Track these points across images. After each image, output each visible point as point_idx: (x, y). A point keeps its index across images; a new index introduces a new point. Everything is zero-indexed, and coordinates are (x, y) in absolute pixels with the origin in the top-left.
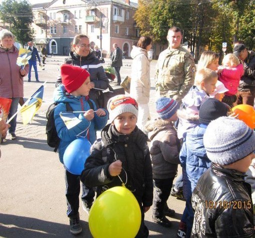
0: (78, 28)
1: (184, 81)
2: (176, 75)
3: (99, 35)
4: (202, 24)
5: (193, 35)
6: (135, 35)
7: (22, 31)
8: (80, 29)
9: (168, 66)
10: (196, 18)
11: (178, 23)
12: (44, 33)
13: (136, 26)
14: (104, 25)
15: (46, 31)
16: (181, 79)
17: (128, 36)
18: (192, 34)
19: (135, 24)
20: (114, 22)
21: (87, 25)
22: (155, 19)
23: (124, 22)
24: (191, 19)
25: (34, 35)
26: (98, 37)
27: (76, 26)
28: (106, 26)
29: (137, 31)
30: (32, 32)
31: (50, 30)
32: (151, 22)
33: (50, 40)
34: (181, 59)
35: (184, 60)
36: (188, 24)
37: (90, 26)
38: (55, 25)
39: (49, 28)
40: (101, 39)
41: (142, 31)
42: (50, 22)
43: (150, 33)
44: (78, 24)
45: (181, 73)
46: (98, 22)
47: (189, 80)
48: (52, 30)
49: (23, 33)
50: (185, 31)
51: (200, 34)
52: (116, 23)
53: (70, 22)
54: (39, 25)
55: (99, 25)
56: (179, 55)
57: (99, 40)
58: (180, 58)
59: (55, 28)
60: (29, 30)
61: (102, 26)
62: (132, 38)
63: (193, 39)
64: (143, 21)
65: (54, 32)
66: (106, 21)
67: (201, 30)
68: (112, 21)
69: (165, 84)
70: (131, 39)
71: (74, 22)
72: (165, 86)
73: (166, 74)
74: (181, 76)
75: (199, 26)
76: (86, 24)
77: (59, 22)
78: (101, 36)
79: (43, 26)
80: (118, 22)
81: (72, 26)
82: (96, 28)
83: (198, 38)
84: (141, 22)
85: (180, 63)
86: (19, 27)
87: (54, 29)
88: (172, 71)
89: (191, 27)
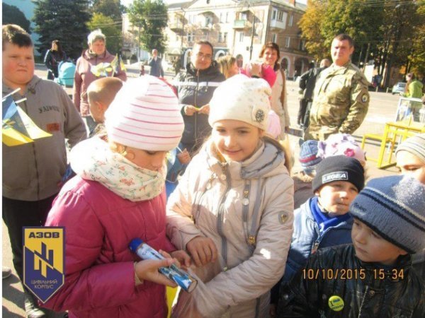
0: (223, 35)
1: (348, 114)
2: (336, 104)
3: (250, 46)
4: (398, 36)
5: (383, 51)
6: (299, 48)
7: (153, 37)
8: (225, 37)
9: (327, 90)
10: (390, 27)
11: (362, 33)
12: (180, 40)
13: (302, 36)
14: (257, 32)
15: (182, 39)
16: (343, 112)
17: (290, 48)
18: (382, 49)
19: (300, 32)
20: (271, 29)
21: (235, 33)
22: (329, 27)
23: (286, 30)
24: (382, 28)
25: (166, 43)
26: (248, 49)
27: (220, 33)
28: (259, 35)
29: (301, 43)
30: (164, 39)
31: (187, 37)
32: (323, 30)
33: (186, 50)
34: (347, 82)
35: (350, 84)
36: (378, 35)
37: (238, 34)
38: (194, 31)
39: (186, 35)
40: (251, 51)
41: (308, 43)
42: (188, 27)
43: (321, 45)
44: (223, 31)
45: (345, 102)
46: (249, 29)
47: (356, 114)
48: (189, 38)
49: (153, 39)
50: (371, 45)
51: (394, 49)
52: (274, 31)
53: (214, 28)
54: (175, 30)
55: (251, 32)
56: (345, 76)
57: (249, 52)
58: (346, 80)
59: (194, 34)
60: (161, 37)
61: (254, 34)
62: (294, 51)
63: (382, 57)
64: (311, 29)
65: (191, 40)
66: (261, 28)
67: (396, 45)
68: (269, 27)
69: (319, 117)
70: (292, 52)
71: (218, 27)
72: (319, 120)
73: (322, 101)
74: (344, 108)
75: (395, 39)
76: (233, 31)
77: (199, 27)
78: (252, 47)
79: (180, 32)
80: (276, 30)
81: (216, 33)
82: (246, 35)
83: (390, 55)
84: (308, 30)
85: (344, 87)
86: (150, 32)
87: (192, 36)
88: (330, 99)
89: (382, 39)
